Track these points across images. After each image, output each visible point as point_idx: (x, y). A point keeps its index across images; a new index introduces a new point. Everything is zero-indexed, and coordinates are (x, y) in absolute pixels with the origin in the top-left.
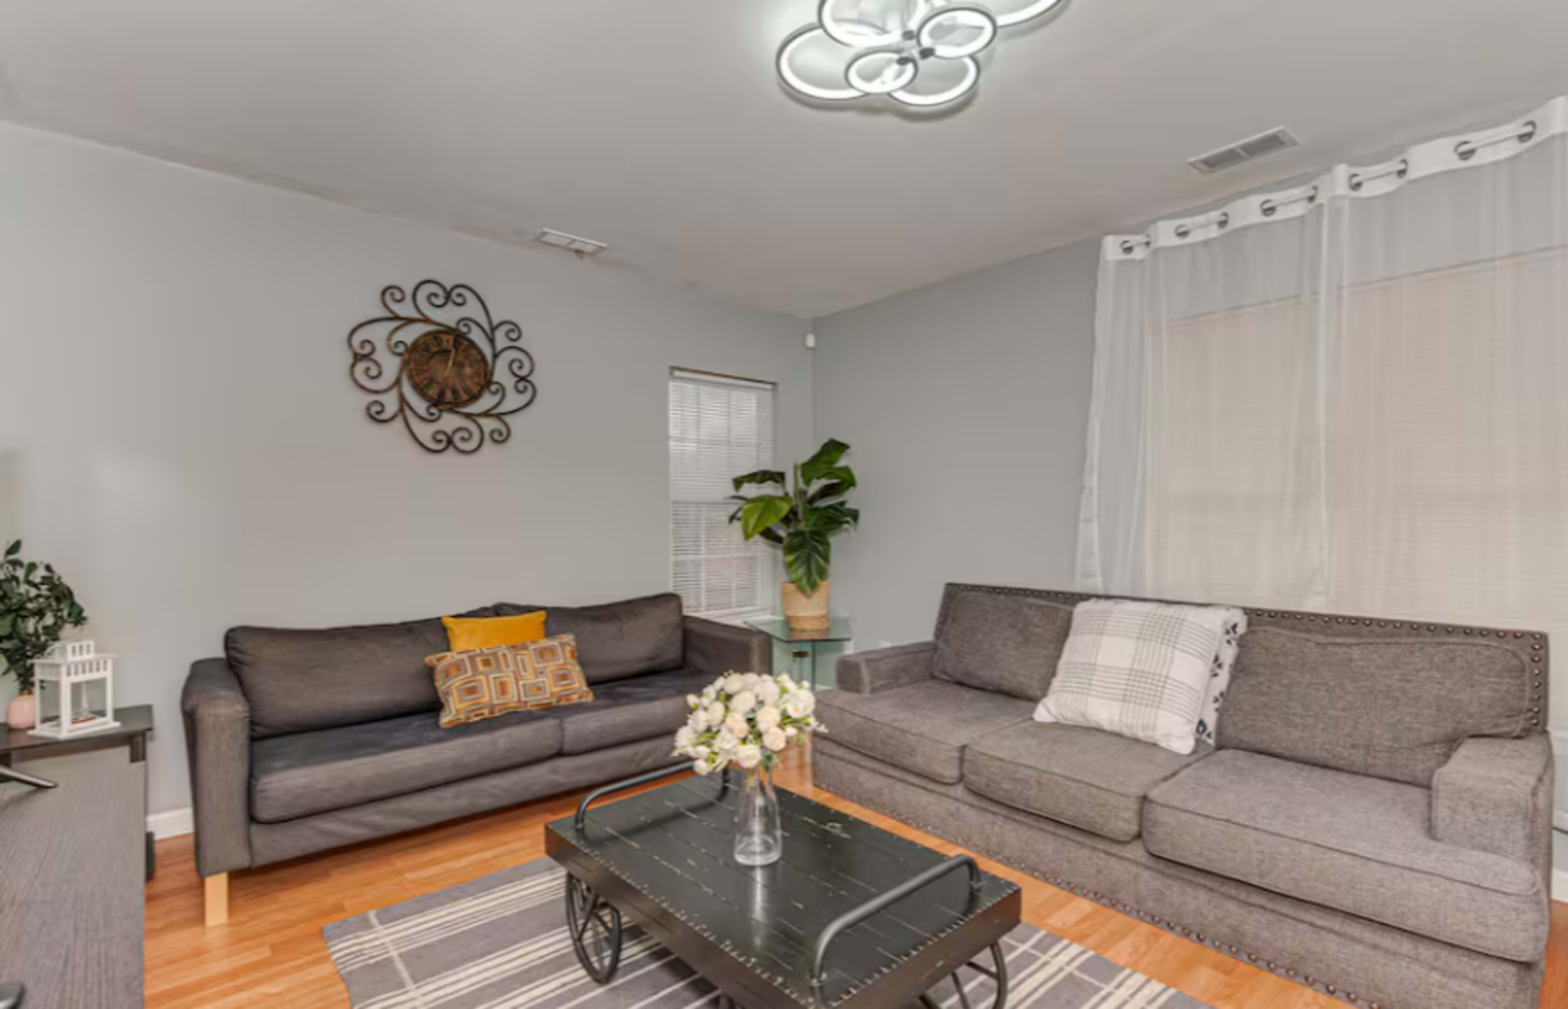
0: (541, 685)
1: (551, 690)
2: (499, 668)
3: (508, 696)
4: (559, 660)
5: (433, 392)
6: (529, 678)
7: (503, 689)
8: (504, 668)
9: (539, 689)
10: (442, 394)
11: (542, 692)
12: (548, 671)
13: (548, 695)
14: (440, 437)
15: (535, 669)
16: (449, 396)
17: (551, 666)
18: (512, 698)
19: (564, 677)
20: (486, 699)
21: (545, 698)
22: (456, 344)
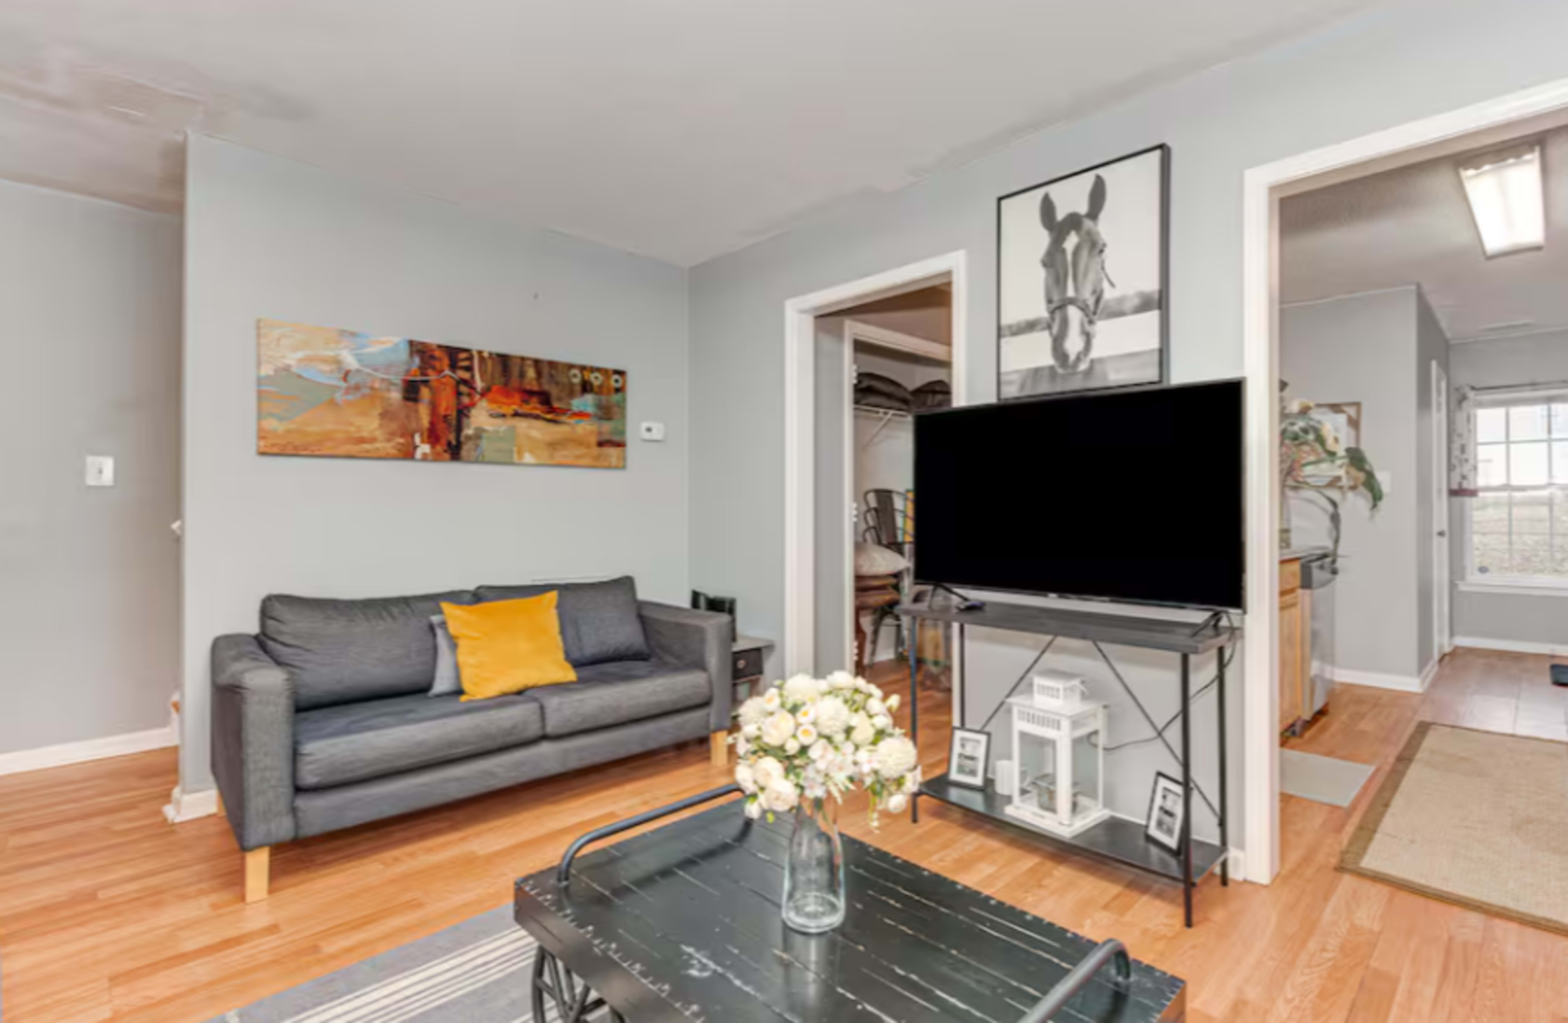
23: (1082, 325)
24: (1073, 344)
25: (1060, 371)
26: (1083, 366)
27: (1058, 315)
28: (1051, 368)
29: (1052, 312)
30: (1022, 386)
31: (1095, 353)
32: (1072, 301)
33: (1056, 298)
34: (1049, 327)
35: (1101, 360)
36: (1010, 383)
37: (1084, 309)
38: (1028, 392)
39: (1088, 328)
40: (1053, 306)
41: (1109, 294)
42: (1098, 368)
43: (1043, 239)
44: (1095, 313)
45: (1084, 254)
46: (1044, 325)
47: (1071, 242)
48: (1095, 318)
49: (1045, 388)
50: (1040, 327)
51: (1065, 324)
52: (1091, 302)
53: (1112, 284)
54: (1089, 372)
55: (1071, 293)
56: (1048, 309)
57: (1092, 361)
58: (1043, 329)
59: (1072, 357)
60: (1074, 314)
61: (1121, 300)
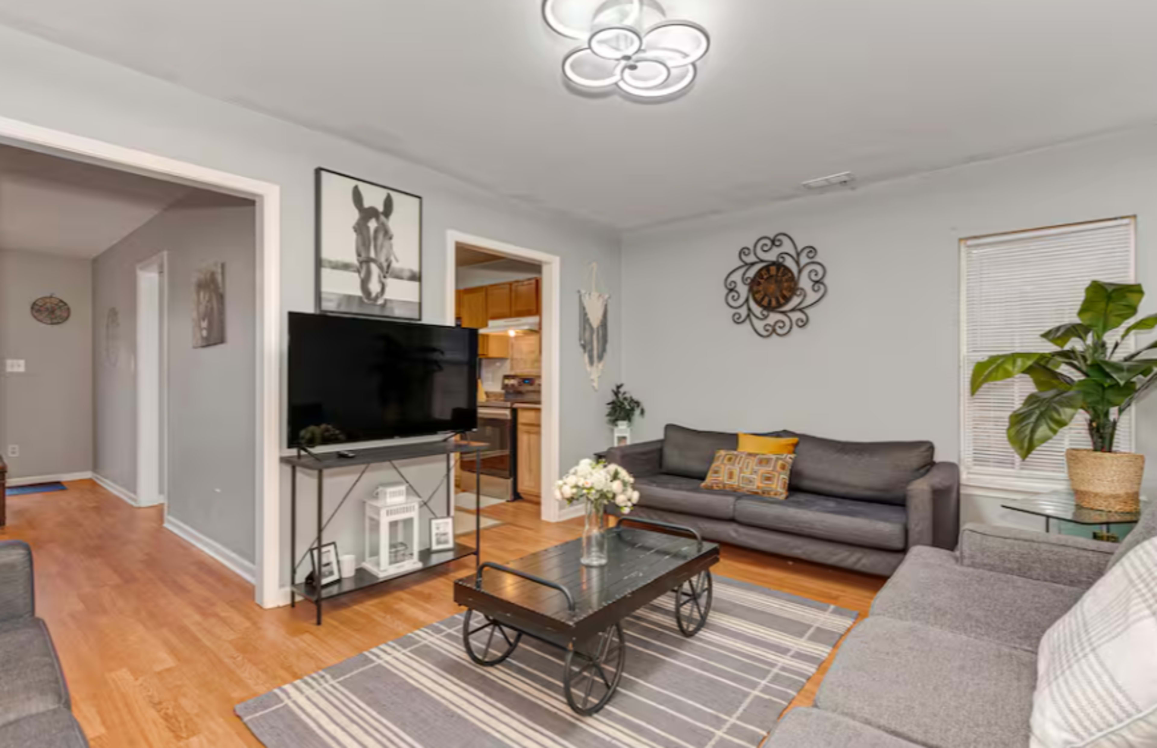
0: (753, 480)
1: (757, 484)
2: (733, 465)
3: (733, 480)
4: (769, 467)
5: (765, 302)
6: (747, 474)
7: (731, 475)
8: (736, 464)
9: (751, 482)
10: (770, 302)
11: (751, 484)
12: (760, 473)
13: (755, 487)
14: (768, 328)
15: (753, 469)
16: (774, 303)
17: (763, 470)
18: (734, 482)
19: (768, 479)
20: (721, 479)
21: (753, 487)
22: (778, 270)
23: (379, 277)
24: (374, 287)
25: (366, 301)
26: (380, 302)
27: (364, 267)
28: (360, 298)
29: (361, 263)
30: (339, 305)
31: (387, 296)
32: (374, 261)
33: (364, 255)
34: (359, 271)
35: (391, 301)
36: (330, 300)
37: (381, 267)
38: (343, 309)
39: (384, 280)
40: (361, 259)
41: (395, 265)
42: (389, 305)
43: (355, 215)
44: (387, 272)
45: (381, 236)
46: (355, 269)
47: (373, 224)
48: (387, 275)
49: (355, 309)
50: (352, 269)
51: (369, 273)
52: (385, 265)
53: (397, 260)
54: (383, 306)
55: (372, 255)
56: (358, 260)
57: (386, 301)
58: (354, 271)
59: (374, 295)
60: (374, 269)
61: (402, 270)
